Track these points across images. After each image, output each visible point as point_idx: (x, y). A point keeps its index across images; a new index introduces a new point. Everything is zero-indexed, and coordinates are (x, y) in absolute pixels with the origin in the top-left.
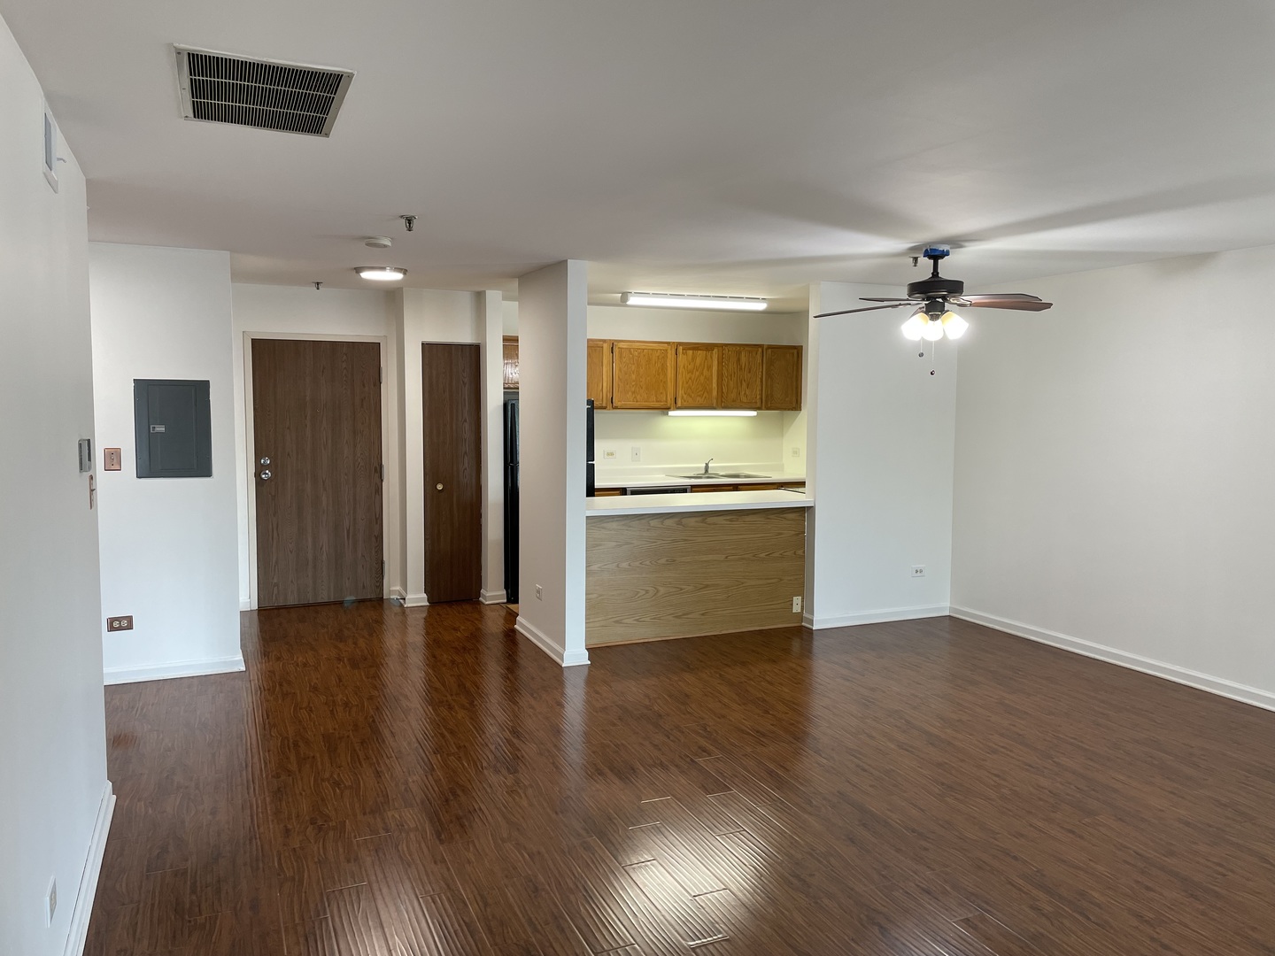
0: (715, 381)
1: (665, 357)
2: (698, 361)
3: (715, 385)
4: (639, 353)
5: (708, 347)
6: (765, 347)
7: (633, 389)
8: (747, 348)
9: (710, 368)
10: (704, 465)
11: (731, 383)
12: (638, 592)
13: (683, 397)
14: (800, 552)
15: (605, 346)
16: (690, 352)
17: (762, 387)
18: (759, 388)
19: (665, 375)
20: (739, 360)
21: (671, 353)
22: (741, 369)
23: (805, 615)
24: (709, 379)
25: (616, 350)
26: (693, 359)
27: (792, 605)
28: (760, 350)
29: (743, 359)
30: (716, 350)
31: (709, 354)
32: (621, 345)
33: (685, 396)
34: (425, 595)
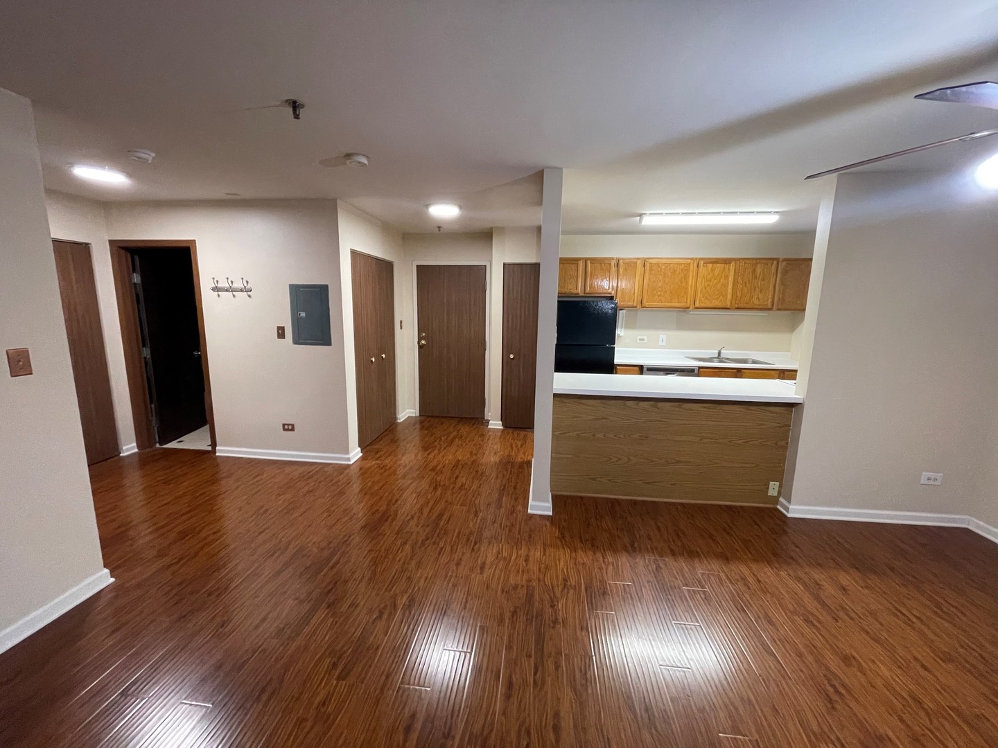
0: (730, 287)
1: (688, 270)
2: (717, 272)
3: (730, 291)
4: (666, 267)
5: (727, 261)
6: (781, 260)
7: (659, 293)
8: (762, 261)
9: (727, 277)
10: (717, 351)
11: (746, 290)
12: (611, 459)
13: (700, 300)
14: (783, 443)
15: (639, 262)
16: (710, 266)
17: (774, 294)
18: (771, 293)
19: (687, 283)
20: (754, 271)
21: (693, 267)
22: (756, 277)
23: (781, 499)
24: (725, 286)
25: (648, 266)
26: (712, 270)
27: (768, 488)
28: (775, 262)
29: (759, 270)
30: (733, 263)
31: (727, 266)
32: (651, 261)
33: (703, 299)
34: (501, 422)
